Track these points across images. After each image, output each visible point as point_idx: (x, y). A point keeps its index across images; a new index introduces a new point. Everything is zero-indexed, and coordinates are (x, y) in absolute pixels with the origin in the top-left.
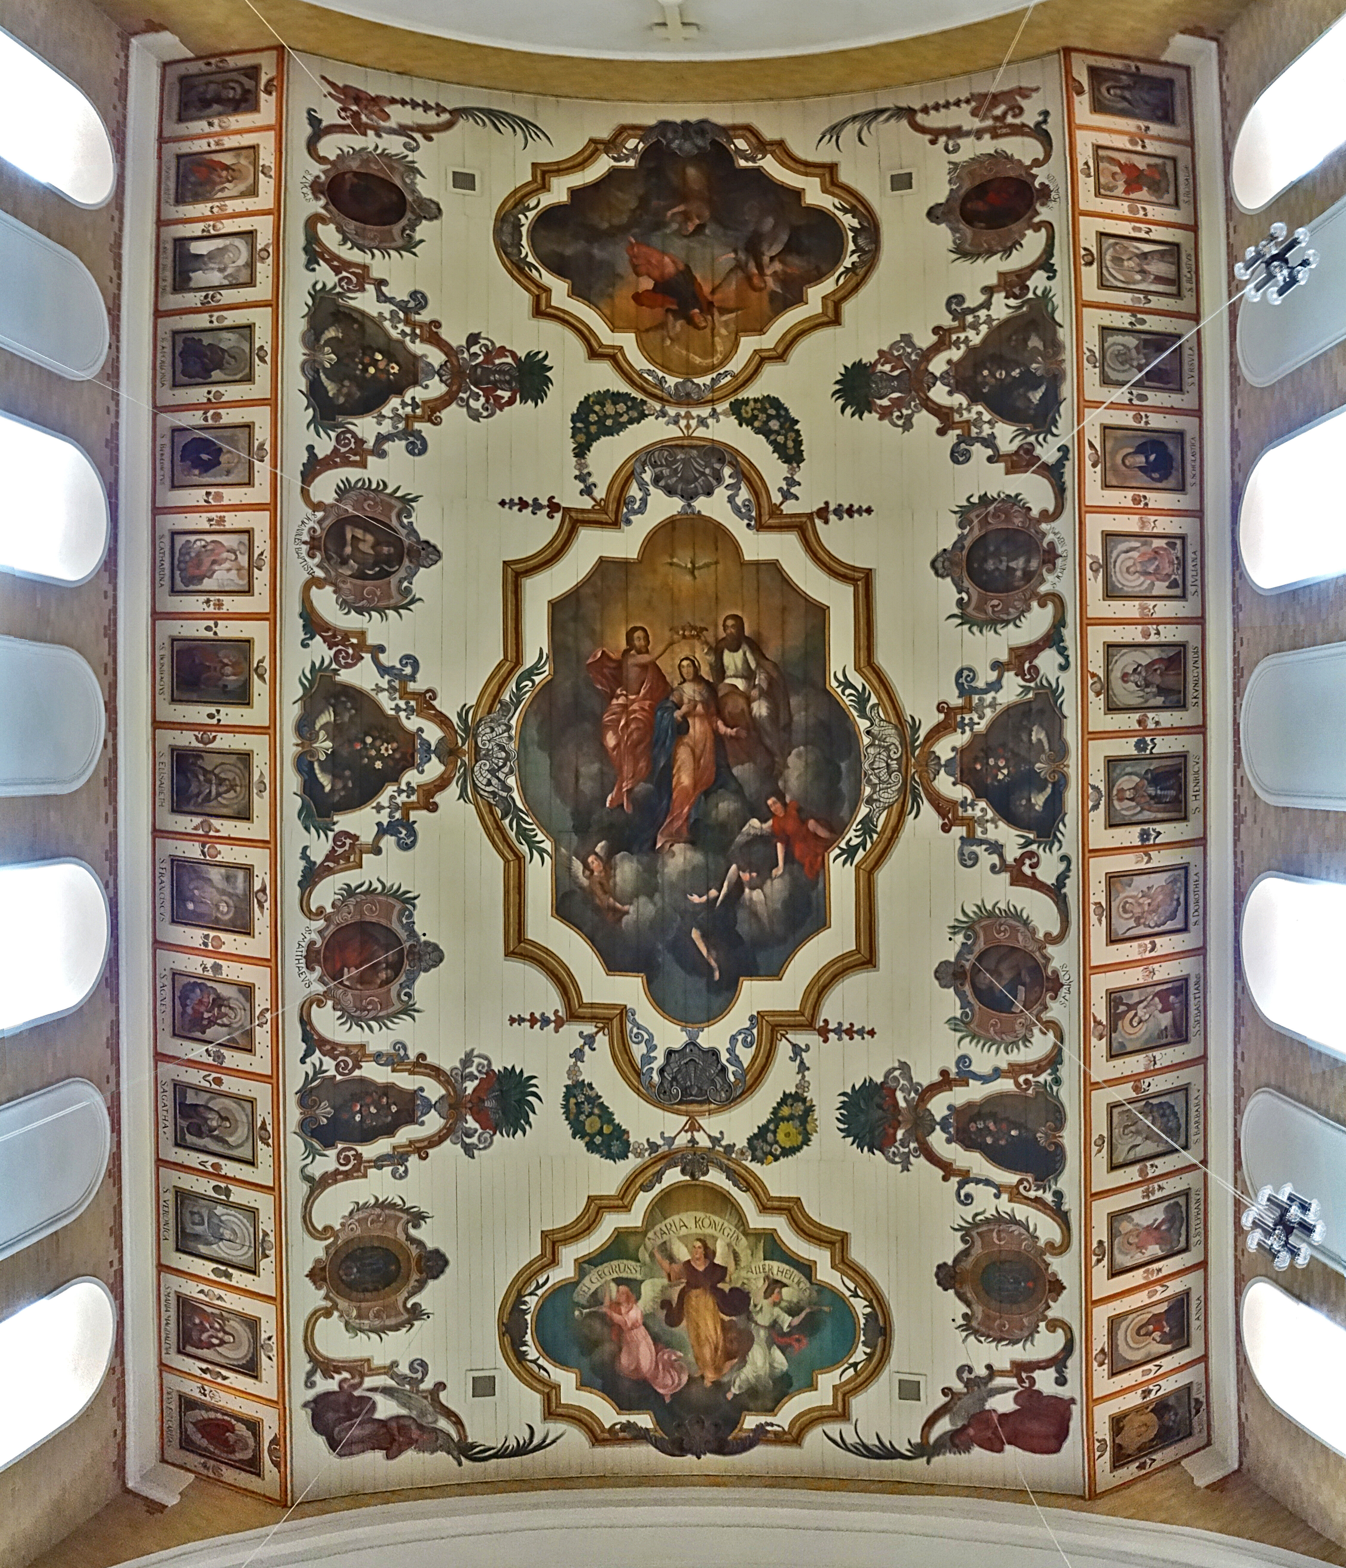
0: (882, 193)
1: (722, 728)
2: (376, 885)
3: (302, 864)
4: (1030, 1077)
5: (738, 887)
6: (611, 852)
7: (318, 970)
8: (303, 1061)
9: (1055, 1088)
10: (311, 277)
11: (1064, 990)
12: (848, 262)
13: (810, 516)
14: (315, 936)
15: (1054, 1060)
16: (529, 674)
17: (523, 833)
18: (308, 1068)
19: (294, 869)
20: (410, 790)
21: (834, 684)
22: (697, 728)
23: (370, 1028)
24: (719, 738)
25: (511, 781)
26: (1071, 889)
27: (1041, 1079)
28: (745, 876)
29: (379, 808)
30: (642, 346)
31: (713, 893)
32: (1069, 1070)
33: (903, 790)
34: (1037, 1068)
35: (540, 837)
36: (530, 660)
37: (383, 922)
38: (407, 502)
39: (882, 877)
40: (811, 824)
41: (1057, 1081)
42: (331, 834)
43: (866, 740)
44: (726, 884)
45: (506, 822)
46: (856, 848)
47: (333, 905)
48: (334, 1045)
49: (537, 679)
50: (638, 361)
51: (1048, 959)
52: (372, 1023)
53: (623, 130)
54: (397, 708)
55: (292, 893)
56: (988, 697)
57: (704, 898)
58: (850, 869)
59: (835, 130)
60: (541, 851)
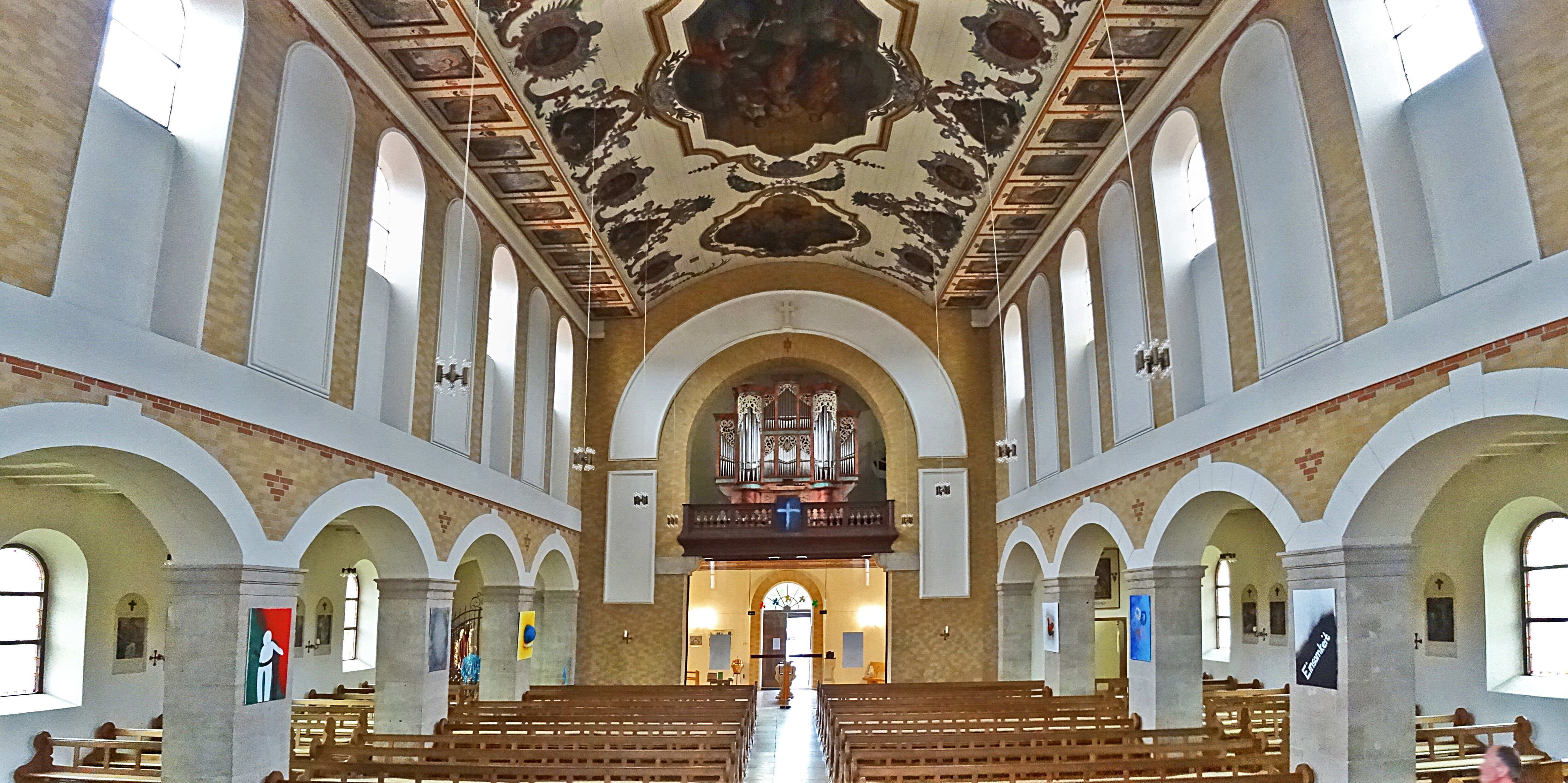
0: (702, 254)
1: (765, 89)
2: (994, 67)
3: (1033, 96)
4: (513, 10)
5: (751, 27)
6: (838, 41)
7: (1045, 49)
8: (1076, 14)
9: (492, 15)
10: (948, 255)
11: (513, 64)
12: (713, 234)
13: (720, 163)
14: (1040, 65)
15: (501, 30)
16: (879, 114)
17: (897, 58)
18: (1074, 8)
19: (1038, 96)
20: (960, 94)
21: (699, 115)
22: (780, 88)
23: (1023, 5)
24: (767, 84)
25: (898, 79)
26: (532, 108)
27: (504, 14)
28: (745, 33)
29: (981, 94)
30: (809, 202)
31: (767, 24)
32: (489, 32)
33: (648, 91)
34: (510, 18)
35: (884, 55)
36: (878, 119)
37: (995, 50)
38: (930, 181)
39: (652, 52)
40: (703, 62)
41: (492, 20)
42: (1012, 97)
43: (676, 101)
44: (759, 28)
45: (904, 64)
46: (672, 60)
47: (1022, 71)
48: (1052, 10)
49: (875, 111)
50: (810, 198)
51: (530, 71)
52: (1021, 7)
53: (813, 254)
54: (956, 123)
55: (1044, 88)
56: (609, 143)
57: (774, 22)
58: (674, 50)
59: (724, 263)
60: (884, 48)
